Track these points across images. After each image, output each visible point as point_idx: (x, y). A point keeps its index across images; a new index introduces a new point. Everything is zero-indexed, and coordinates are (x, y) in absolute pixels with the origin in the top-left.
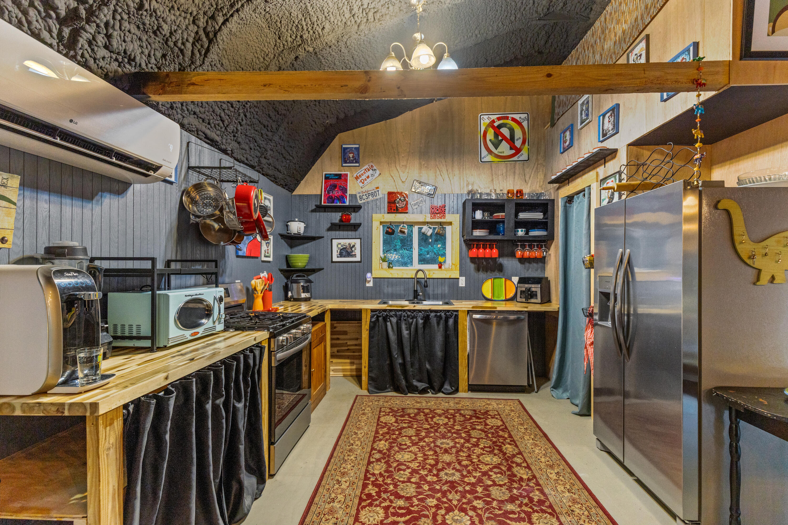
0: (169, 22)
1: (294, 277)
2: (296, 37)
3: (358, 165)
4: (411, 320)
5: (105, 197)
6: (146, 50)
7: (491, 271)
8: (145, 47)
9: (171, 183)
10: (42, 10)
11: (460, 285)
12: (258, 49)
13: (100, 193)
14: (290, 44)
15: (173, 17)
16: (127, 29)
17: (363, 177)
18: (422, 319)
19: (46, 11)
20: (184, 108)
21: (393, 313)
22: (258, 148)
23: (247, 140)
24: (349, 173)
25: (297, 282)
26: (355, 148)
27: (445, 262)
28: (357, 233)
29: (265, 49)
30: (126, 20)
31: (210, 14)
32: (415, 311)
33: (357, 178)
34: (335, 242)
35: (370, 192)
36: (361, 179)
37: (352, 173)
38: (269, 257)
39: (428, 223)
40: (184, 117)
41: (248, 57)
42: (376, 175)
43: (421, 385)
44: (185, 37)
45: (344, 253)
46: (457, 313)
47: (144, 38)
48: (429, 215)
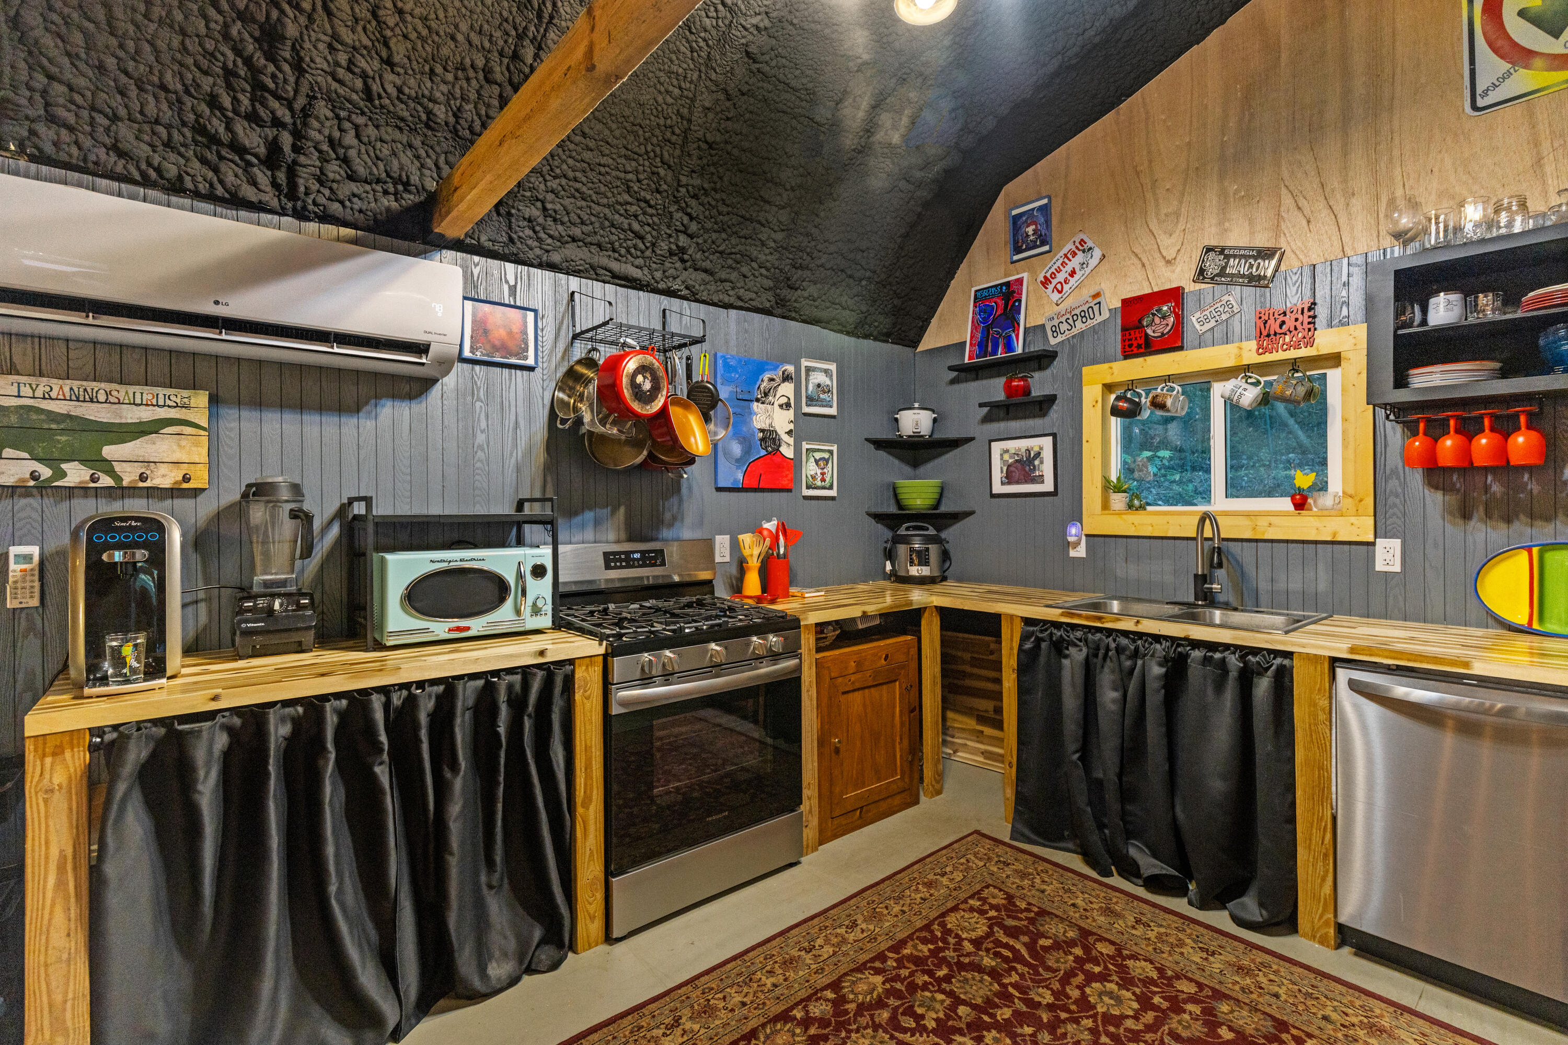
0: (442, 98)
1: (902, 531)
2: (716, 11)
3: (1046, 248)
4: (1128, 663)
5: (383, 406)
6: (428, 160)
7: (1532, 516)
8: (424, 155)
9: (531, 369)
10: (237, 158)
11: (1380, 566)
12: (662, 74)
13: (373, 401)
14: (714, 32)
15: (444, 88)
16: (373, 139)
17: (1061, 277)
18: (1161, 665)
19: (242, 159)
20: (542, 235)
21: (1079, 634)
22: (763, 271)
23: (730, 262)
24: (1025, 275)
25: (905, 540)
26: (1040, 208)
27: (1321, 486)
28: (1047, 420)
29: (675, 68)
30: (366, 125)
31: (509, 51)
32: (1140, 635)
33: (1046, 282)
34: (997, 447)
35: (1077, 312)
36: (1054, 282)
37: (1033, 271)
38: (831, 488)
39: (1248, 368)
40: (548, 251)
41: (643, 99)
42: (1093, 262)
43: (1149, 865)
44: (483, 112)
45: (1016, 475)
46: (1286, 662)
47: (417, 142)
48: (1253, 344)
